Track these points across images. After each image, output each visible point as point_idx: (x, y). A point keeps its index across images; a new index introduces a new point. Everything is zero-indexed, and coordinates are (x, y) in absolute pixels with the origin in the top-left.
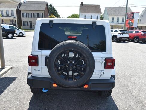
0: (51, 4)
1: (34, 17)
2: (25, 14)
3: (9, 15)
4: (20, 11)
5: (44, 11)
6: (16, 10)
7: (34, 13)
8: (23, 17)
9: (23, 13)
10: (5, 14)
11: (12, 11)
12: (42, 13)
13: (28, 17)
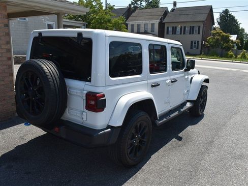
0: (227, 10)
1: (184, 33)
2: (171, 29)
3: (148, 32)
4: (164, 24)
5: (203, 22)
6: (158, 22)
7: (185, 27)
8: (167, 33)
9: (168, 28)
10: (142, 30)
11: (153, 25)
12: (199, 27)
13: (175, 33)
